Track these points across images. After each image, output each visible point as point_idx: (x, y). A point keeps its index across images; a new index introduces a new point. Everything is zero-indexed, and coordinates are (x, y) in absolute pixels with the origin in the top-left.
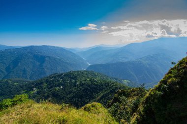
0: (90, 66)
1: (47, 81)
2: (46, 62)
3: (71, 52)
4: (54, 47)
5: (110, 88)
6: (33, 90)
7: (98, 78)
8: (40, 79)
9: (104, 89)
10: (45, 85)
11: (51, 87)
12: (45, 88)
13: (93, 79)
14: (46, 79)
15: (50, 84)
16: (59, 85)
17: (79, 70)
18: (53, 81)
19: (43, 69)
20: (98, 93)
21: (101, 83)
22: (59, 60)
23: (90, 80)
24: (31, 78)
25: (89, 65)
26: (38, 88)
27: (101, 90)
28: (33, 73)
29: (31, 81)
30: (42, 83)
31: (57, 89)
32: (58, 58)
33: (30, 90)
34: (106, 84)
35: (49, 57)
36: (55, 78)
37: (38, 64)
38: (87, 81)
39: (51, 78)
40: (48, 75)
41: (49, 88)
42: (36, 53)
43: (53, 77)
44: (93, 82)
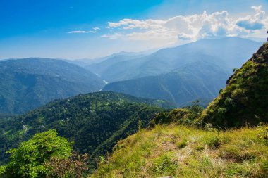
0: (107, 85)
1: (43, 113)
2: (37, 84)
3: (77, 66)
4: (48, 59)
5: (139, 113)
6: (21, 129)
7: (122, 101)
8: (31, 111)
9: (131, 115)
10: (41, 120)
11: (52, 121)
12: (42, 124)
13: (113, 102)
14: (40, 110)
15: (49, 116)
16: (63, 117)
17: (92, 91)
18: (53, 111)
19: (35, 94)
20: (122, 122)
21: (126, 107)
22: (60, 79)
23: (110, 105)
24: (15, 110)
25: (107, 83)
26: (30, 125)
27: (127, 117)
28: (18, 102)
29: (17, 115)
30: (35, 117)
31: (61, 123)
33: (17, 129)
34: (133, 107)
35: (42, 76)
36: (56, 107)
37: (25, 87)
38: (105, 107)
39: (50, 108)
40: (45, 104)
41: (48, 123)
42: (19, 72)
43: (52, 106)
44: (114, 107)
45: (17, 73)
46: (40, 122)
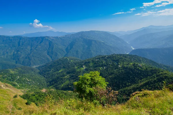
1: (93, 61)
2: (92, 45)
4: (100, 32)
5: (157, 76)
6: (82, 67)
8: (88, 59)
9: (150, 76)
10: (91, 64)
11: (96, 66)
12: (91, 67)
13: (136, 63)
14: (92, 59)
15: (95, 63)
16: (102, 66)
17: (122, 53)
18: (98, 61)
19: (90, 51)
20: (141, 79)
21: (146, 69)
22: (104, 43)
23: (134, 65)
24: (81, 57)
25: (133, 49)
26: (86, 66)
27: (146, 76)
28: (83, 53)
29: (82, 60)
30: (89, 62)
31: (101, 69)
32: (103, 41)
33: (81, 67)
34: (152, 70)
35: (95, 41)
36: (99, 59)
37: (87, 46)
38: (129, 65)
39: (96, 59)
40: (94, 57)
41: (94, 67)
42: (85, 38)
43: (97, 59)
44: (136, 67)
45: (84, 39)
46: (91, 66)
